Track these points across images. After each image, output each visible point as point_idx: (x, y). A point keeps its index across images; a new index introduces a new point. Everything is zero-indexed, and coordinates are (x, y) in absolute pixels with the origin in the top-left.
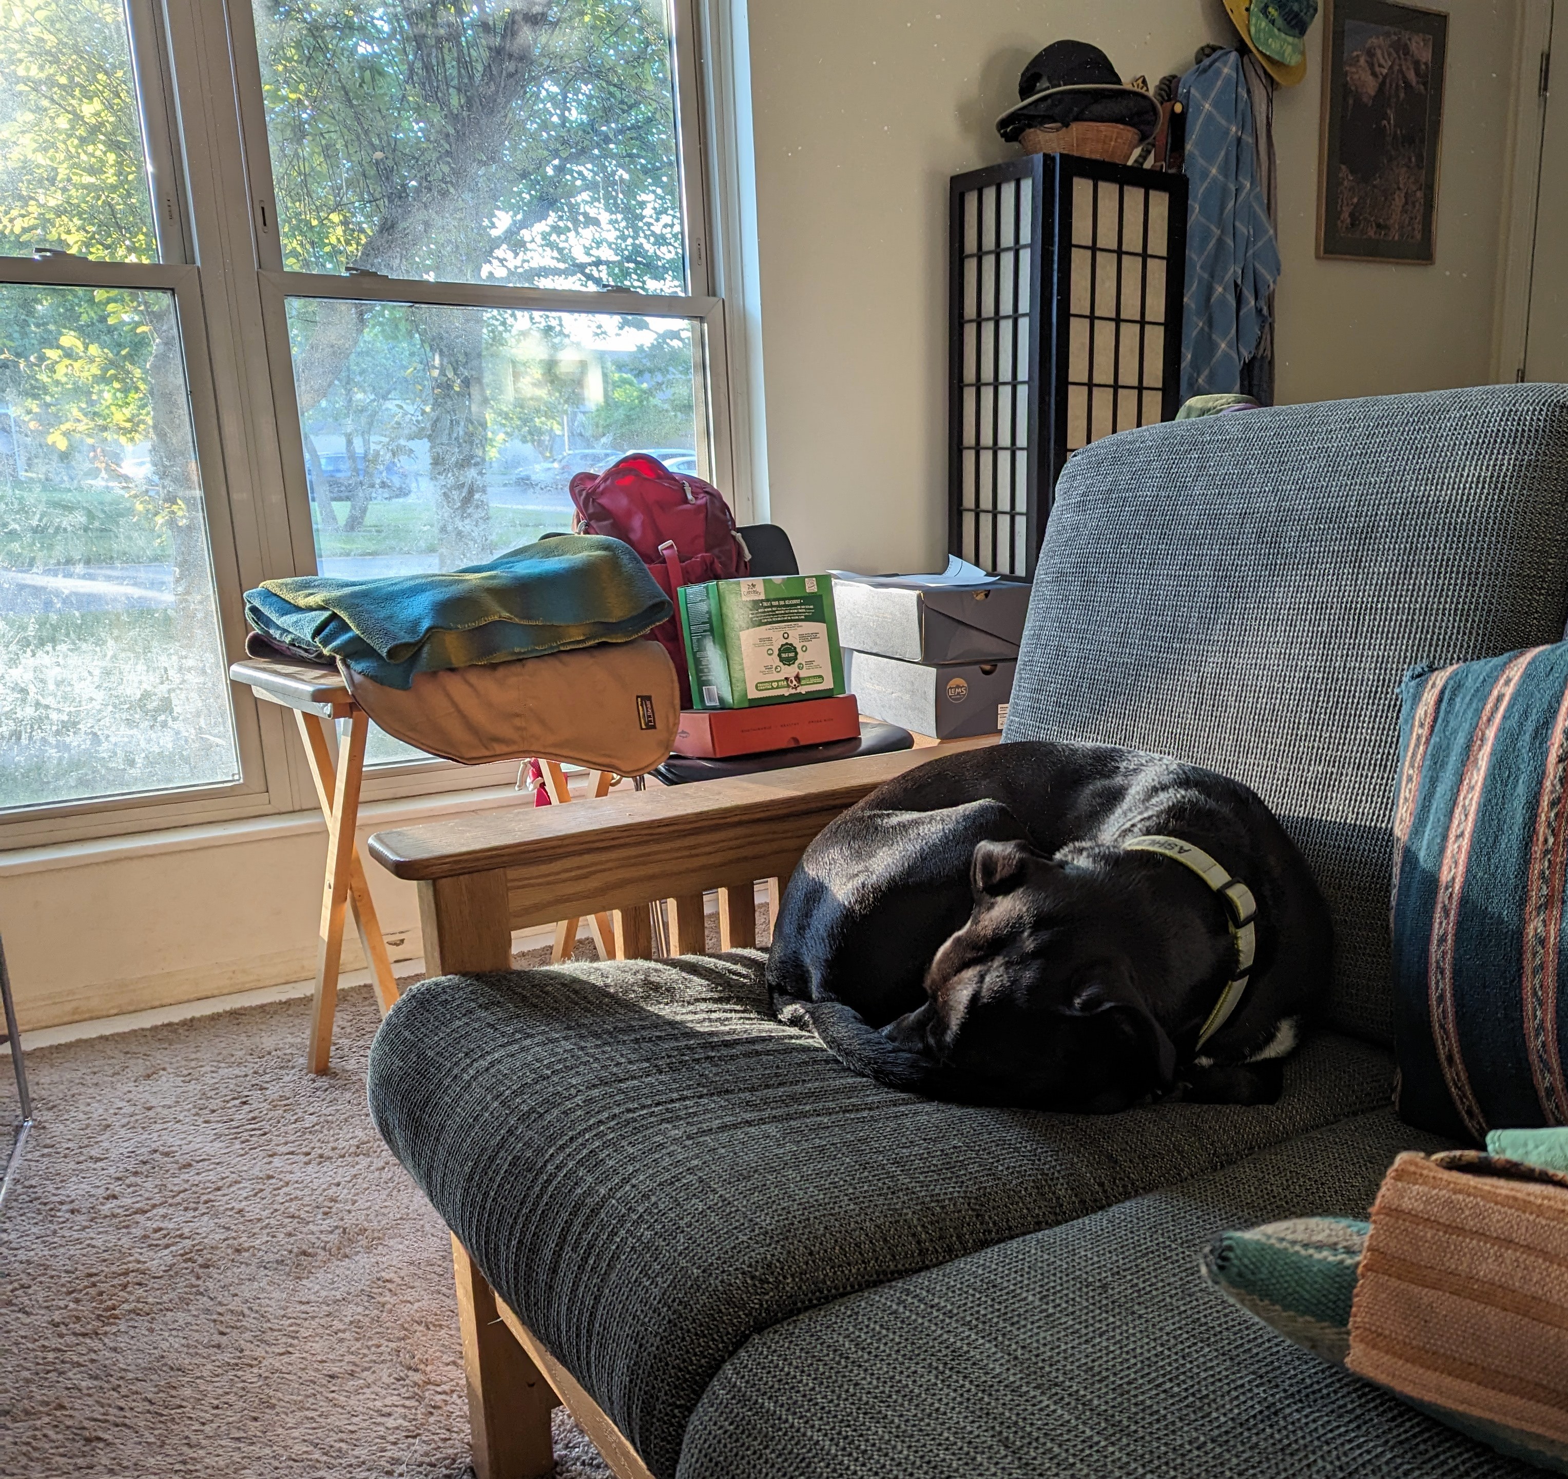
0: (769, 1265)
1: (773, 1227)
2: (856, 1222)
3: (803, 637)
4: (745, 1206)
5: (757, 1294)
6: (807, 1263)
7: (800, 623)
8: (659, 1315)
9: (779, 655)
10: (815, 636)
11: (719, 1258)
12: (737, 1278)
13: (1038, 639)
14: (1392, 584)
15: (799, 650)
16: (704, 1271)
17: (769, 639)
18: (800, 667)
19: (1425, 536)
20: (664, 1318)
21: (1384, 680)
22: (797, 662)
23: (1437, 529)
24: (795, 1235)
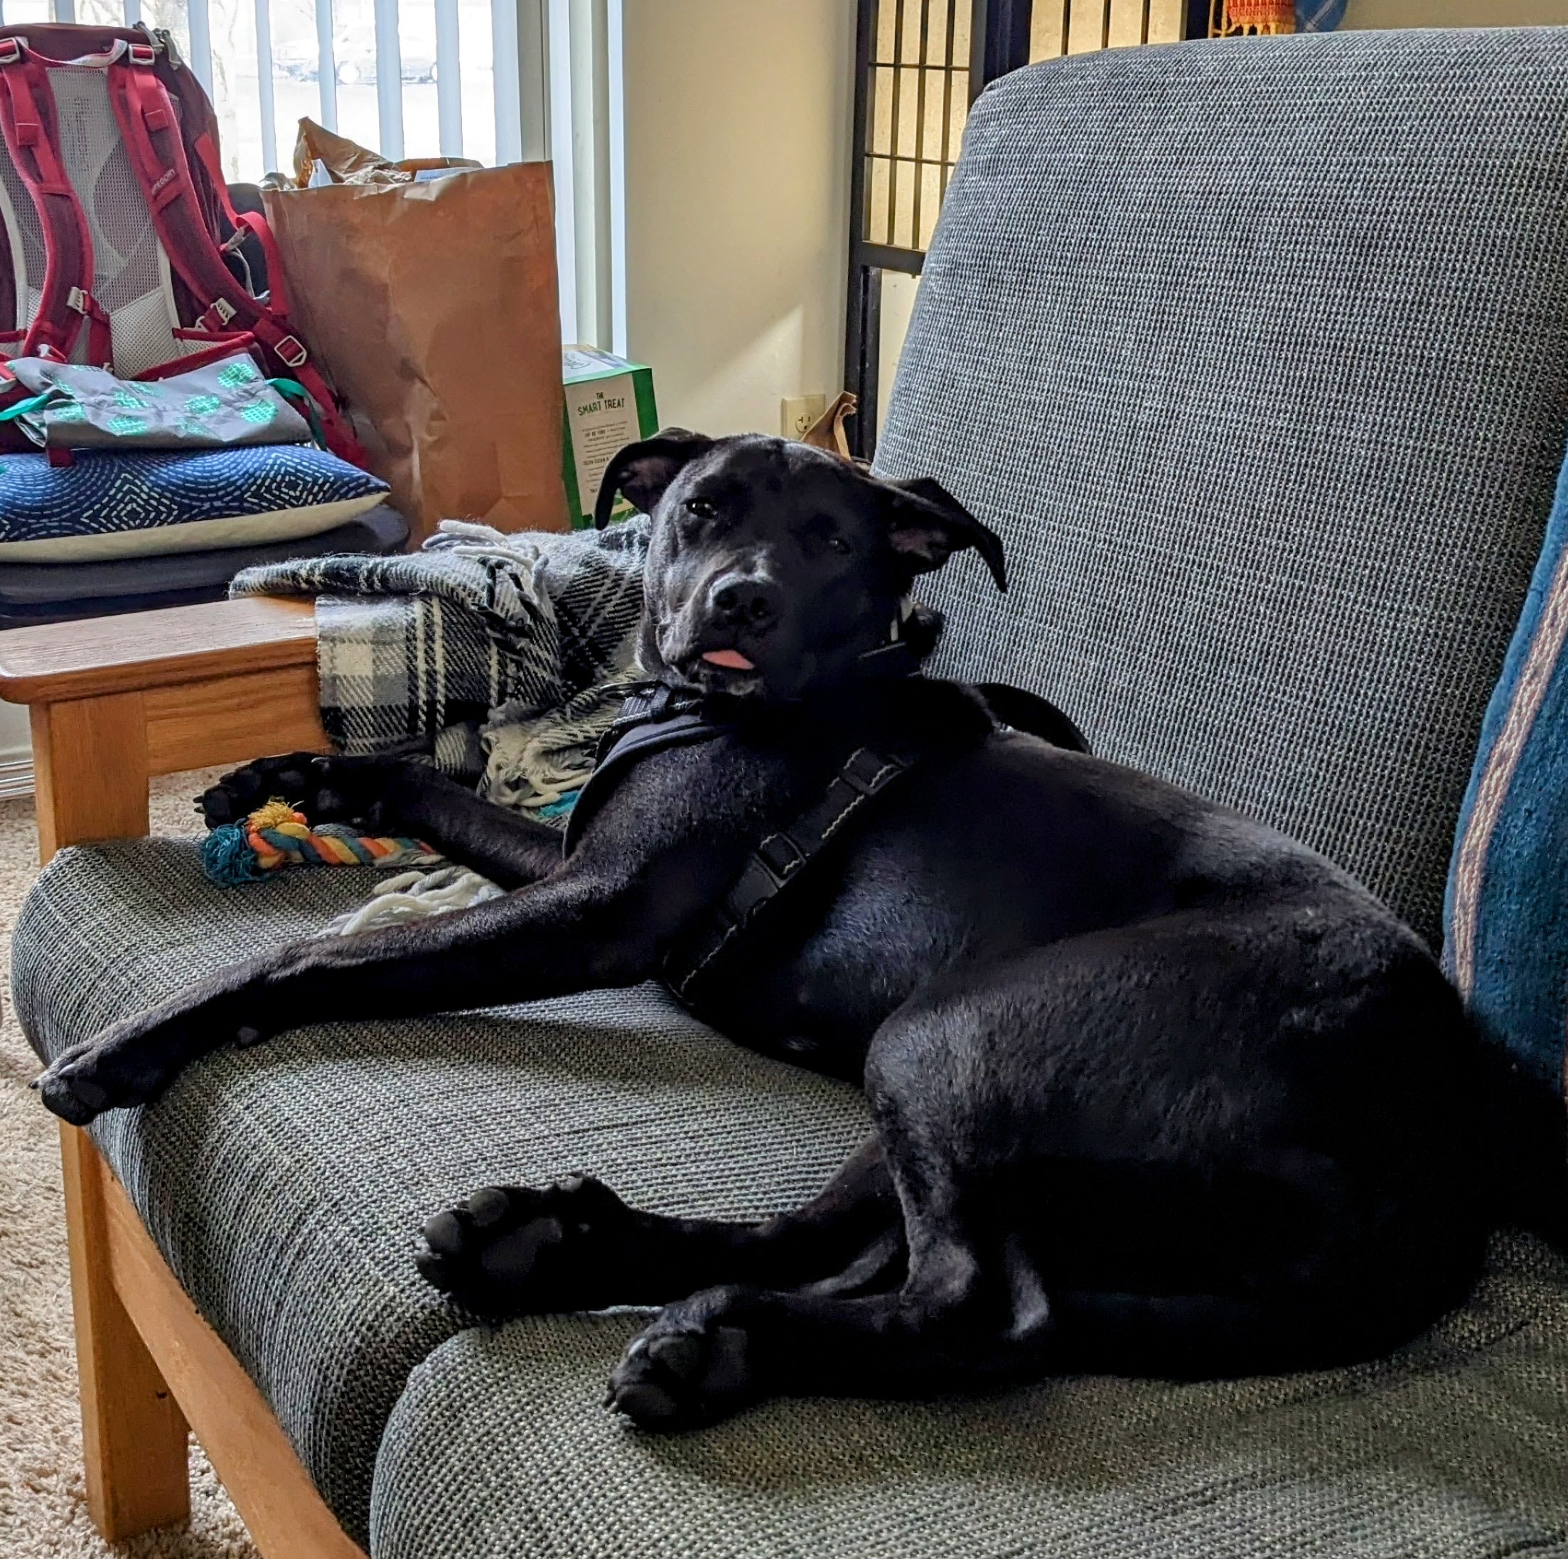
14: (1401, 319)
19: (1451, 251)
21: (1380, 460)
23: (1469, 243)
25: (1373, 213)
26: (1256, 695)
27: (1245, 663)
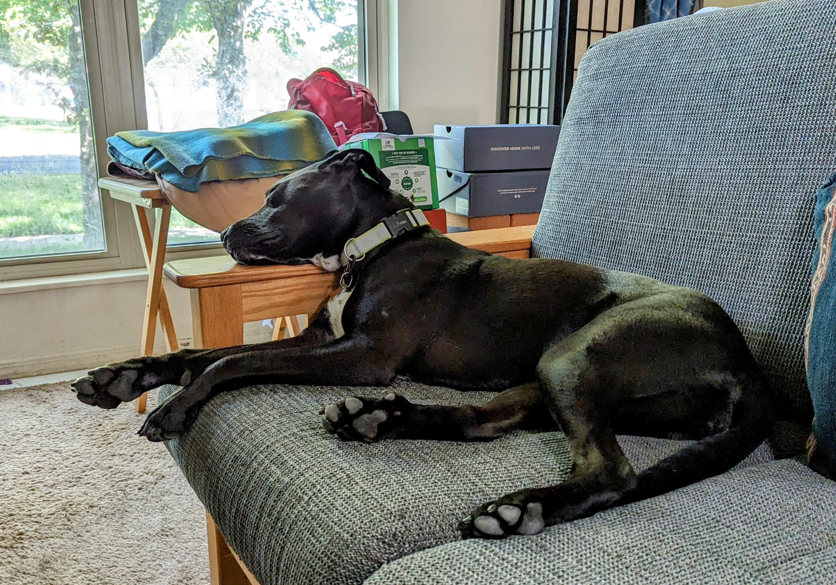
0: (395, 535)
1: (396, 509)
2: (450, 510)
3: (416, 174)
4: (378, 495)
5: (386, 553)
6: (419, 535)
7: (415, 165)
8: (322, 562)
9: (402, 184)
10: (423, 173)
11: (361, 528)
12: (373, 542)
13: (564, 160)
15: (413, 181)
16: (351, 536)
17: (397, 174)
18: (414, 191)
20: (325, 565)
21: (803, 176)
22: (412, 188)
24: (410, 517)
25: (793, 69)
26: (742, 287)
27: (736, 273)
